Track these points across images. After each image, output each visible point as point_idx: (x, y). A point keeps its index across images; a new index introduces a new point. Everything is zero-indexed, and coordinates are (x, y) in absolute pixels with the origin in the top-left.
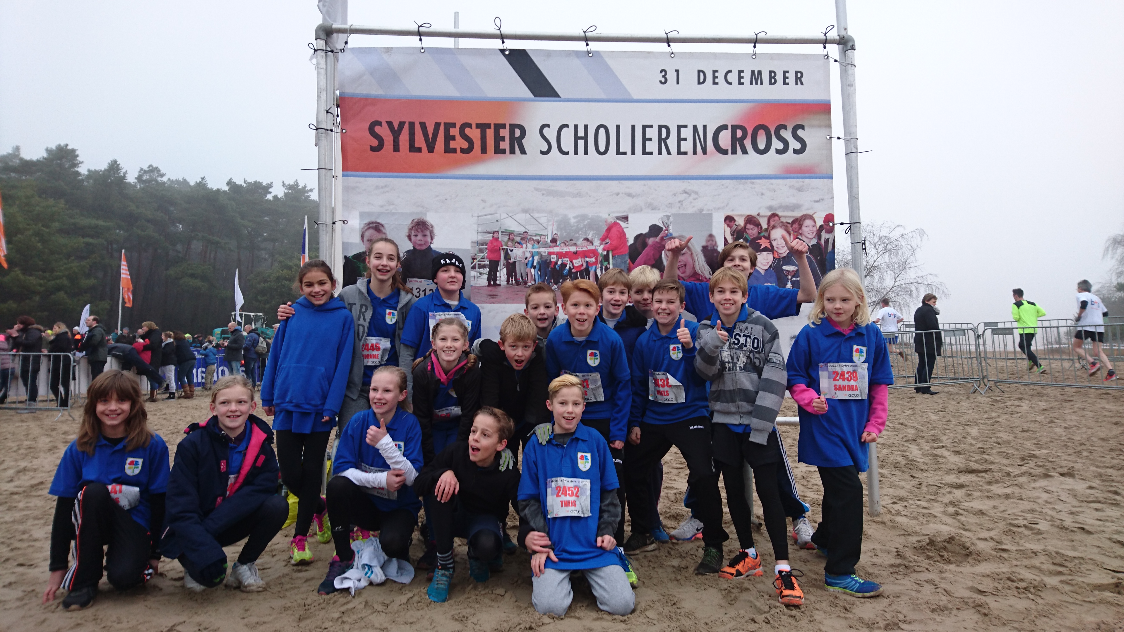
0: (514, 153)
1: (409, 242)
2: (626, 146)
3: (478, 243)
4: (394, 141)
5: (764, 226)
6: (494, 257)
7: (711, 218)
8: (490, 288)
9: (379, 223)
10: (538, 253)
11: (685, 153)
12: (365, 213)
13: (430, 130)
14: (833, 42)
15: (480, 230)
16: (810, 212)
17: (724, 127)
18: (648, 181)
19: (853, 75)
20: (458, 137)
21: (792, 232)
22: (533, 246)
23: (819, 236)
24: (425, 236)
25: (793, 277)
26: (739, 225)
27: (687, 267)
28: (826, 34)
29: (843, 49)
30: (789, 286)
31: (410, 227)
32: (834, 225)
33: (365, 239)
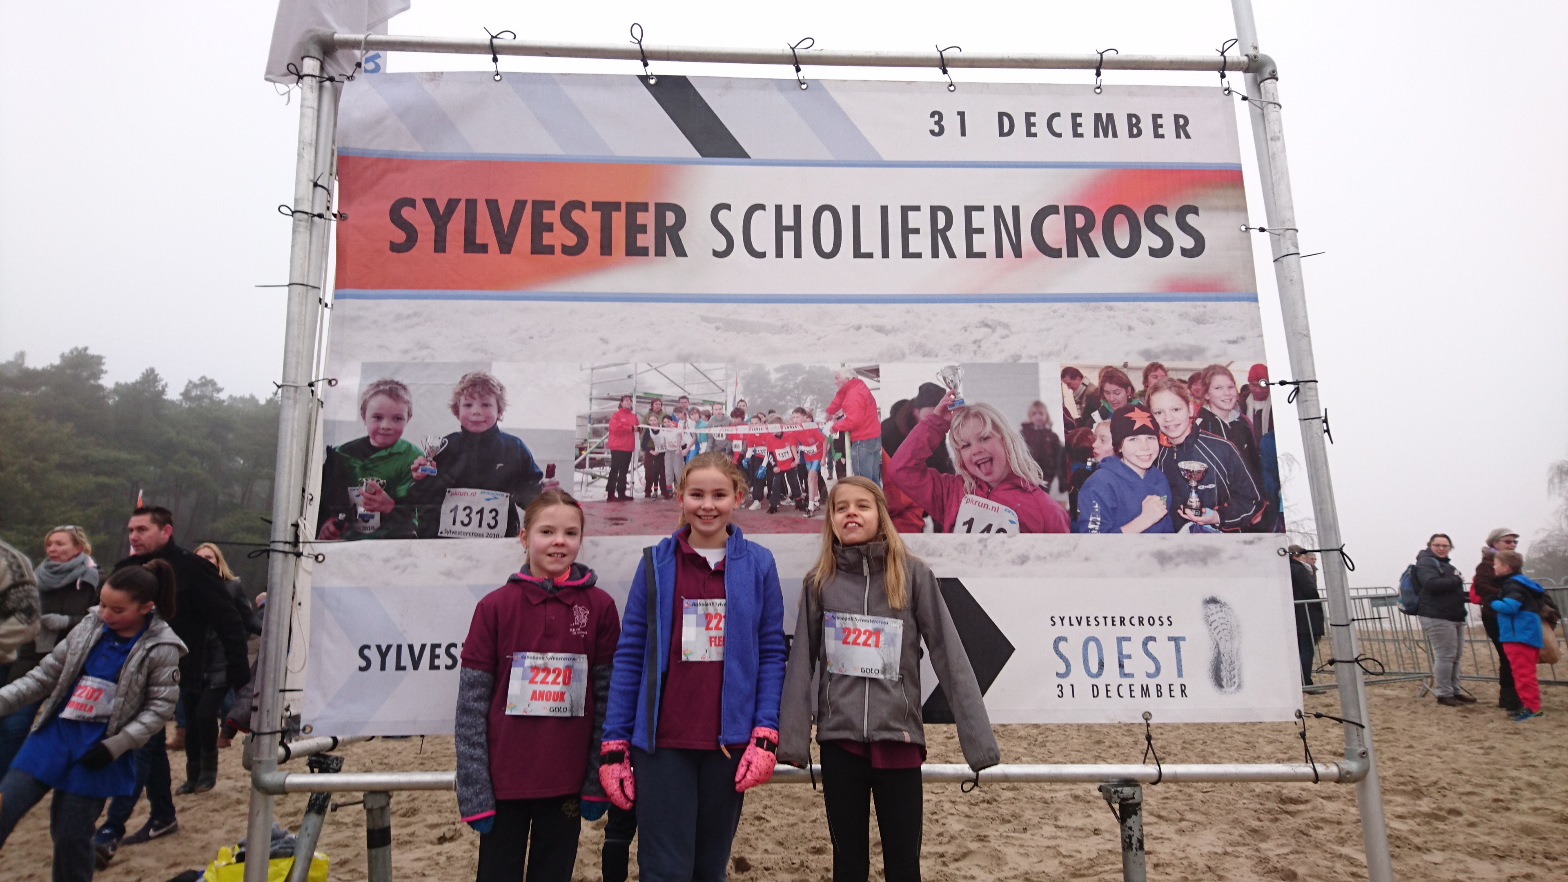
0: (663, 254)
1: (455, 418)
2: (871, 241)
3: (590, 419)
4: (436, 233)
5: (1139, 386)
6: (621, 444)
7: (1036, 373)
8: (612, 505)
9: (397, 383)
10: (708, 437)
11: (983, 255)
12: (372, 364)
13: (506, 214)
14: (1236, 66)
15: (595, 393)
16: (1222, 362)
17: (1052, 210)
18: (915, 305)
19: (1278, 121)
20: (558, 225)
21: (1191, 398)
22: (698, 422)
23: (1242, 406)
24: (486, 405)
25: (1200, 482)
26: (1091, 384)
27: (995, 462)
28: (1222, 53)
29: (1255, 79)
30: (1194, 500)
31: (458, 389)
32: (1268, 384)
33: (369, 414)
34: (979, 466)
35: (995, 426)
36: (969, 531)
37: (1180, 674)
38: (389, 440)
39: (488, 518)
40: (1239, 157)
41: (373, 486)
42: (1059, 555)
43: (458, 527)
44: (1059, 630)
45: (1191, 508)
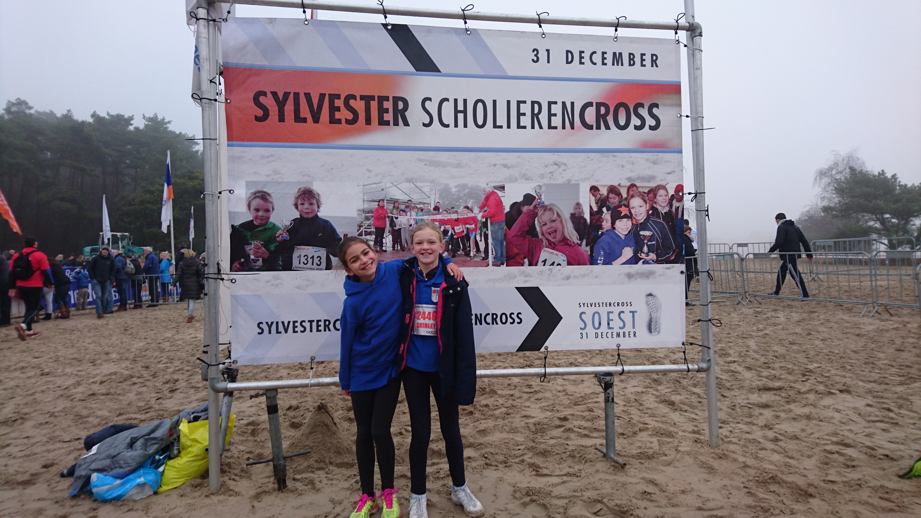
0: (397, 124)
1: (296, 210)
2: (502, 120)
3: (364, 211)
4: (279, 111)
5: (625, 195)
6: (379, 224)
7: (578, 188)
9: (265, 192)
10: (422, 220)
11: (556, 128)
12: (251, 182)
13: (315, 101)
14: (683, 28)
15: (365, 198)
16: (663, 183)
17: (590, 104)
18: (523, 154)
19: (701, 59)
20: (343, 108)
21: (648, 201)
22: (417, 213)
23: (671, 205)
24: (311, 204)
25: (649, 241)
26: (603, 194)
27: (558, 233)
28: (677, 21)
29: (691, 35)
30: (645, 249)
31: (297, 196)
32: (683, 194)
33: (252, 208)
34: (550, 234)
35: (558, 215)
36: (544, 265)
37: (634, 327)
38: (264, 222)
39: (316, 261)
40: (680, 78)
41: (257, 245)
42: (584, 275)
43: (302, 265)
44: (582, 309)
45: (644, 253)
